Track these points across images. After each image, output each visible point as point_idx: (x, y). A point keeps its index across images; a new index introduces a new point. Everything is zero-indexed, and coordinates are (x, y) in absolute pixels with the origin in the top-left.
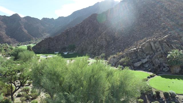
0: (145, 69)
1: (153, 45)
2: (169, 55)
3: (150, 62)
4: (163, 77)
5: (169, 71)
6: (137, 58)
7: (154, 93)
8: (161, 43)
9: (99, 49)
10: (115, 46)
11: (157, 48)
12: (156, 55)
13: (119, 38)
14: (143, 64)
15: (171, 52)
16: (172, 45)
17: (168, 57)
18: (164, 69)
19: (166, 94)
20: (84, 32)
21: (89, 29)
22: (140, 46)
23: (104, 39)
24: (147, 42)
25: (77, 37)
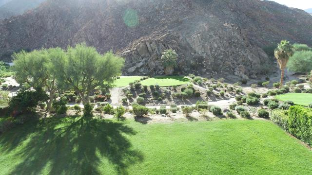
0: (140, 74)
1: (148, 45)
2: (163, 56)
3: (146, 66)
4: (155, 78)
5: (164, 74)
6: (131, 62)
7: (142, 87)
8: (157, 42)
10: (102, 49)
11: (153, 49)
12: (151, 58)
13: (107, 37)
14: (137, 68)
15: (164, 53)
16: (169, 46)
17: (162, 58)
18: (159, 72)
19: (152, 87)
20: (44, 25)
21: (54, 20)
22: (135, 47)
24: (143, 42)
25: (30, 35)
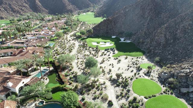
9: (156, 46)
20: (143, 14)
23: (163, 35)
25: (135, 20)
